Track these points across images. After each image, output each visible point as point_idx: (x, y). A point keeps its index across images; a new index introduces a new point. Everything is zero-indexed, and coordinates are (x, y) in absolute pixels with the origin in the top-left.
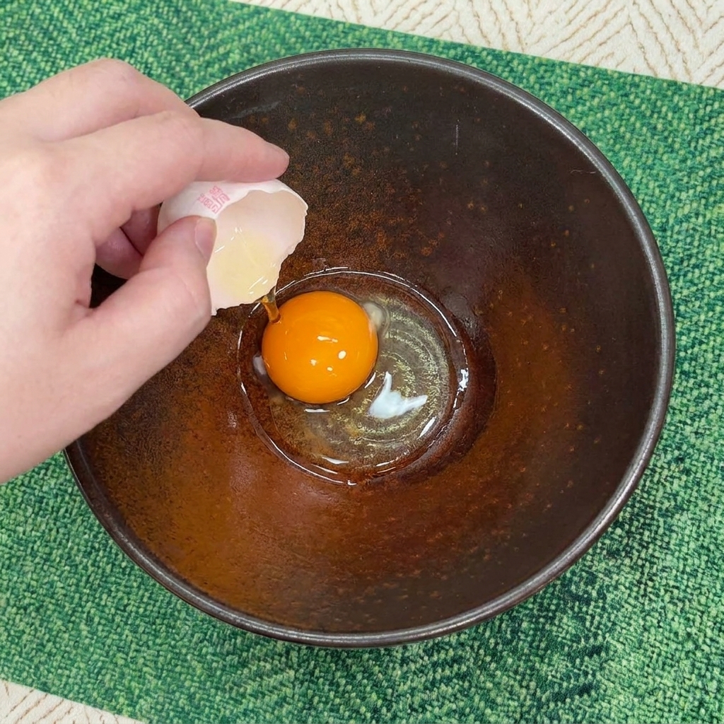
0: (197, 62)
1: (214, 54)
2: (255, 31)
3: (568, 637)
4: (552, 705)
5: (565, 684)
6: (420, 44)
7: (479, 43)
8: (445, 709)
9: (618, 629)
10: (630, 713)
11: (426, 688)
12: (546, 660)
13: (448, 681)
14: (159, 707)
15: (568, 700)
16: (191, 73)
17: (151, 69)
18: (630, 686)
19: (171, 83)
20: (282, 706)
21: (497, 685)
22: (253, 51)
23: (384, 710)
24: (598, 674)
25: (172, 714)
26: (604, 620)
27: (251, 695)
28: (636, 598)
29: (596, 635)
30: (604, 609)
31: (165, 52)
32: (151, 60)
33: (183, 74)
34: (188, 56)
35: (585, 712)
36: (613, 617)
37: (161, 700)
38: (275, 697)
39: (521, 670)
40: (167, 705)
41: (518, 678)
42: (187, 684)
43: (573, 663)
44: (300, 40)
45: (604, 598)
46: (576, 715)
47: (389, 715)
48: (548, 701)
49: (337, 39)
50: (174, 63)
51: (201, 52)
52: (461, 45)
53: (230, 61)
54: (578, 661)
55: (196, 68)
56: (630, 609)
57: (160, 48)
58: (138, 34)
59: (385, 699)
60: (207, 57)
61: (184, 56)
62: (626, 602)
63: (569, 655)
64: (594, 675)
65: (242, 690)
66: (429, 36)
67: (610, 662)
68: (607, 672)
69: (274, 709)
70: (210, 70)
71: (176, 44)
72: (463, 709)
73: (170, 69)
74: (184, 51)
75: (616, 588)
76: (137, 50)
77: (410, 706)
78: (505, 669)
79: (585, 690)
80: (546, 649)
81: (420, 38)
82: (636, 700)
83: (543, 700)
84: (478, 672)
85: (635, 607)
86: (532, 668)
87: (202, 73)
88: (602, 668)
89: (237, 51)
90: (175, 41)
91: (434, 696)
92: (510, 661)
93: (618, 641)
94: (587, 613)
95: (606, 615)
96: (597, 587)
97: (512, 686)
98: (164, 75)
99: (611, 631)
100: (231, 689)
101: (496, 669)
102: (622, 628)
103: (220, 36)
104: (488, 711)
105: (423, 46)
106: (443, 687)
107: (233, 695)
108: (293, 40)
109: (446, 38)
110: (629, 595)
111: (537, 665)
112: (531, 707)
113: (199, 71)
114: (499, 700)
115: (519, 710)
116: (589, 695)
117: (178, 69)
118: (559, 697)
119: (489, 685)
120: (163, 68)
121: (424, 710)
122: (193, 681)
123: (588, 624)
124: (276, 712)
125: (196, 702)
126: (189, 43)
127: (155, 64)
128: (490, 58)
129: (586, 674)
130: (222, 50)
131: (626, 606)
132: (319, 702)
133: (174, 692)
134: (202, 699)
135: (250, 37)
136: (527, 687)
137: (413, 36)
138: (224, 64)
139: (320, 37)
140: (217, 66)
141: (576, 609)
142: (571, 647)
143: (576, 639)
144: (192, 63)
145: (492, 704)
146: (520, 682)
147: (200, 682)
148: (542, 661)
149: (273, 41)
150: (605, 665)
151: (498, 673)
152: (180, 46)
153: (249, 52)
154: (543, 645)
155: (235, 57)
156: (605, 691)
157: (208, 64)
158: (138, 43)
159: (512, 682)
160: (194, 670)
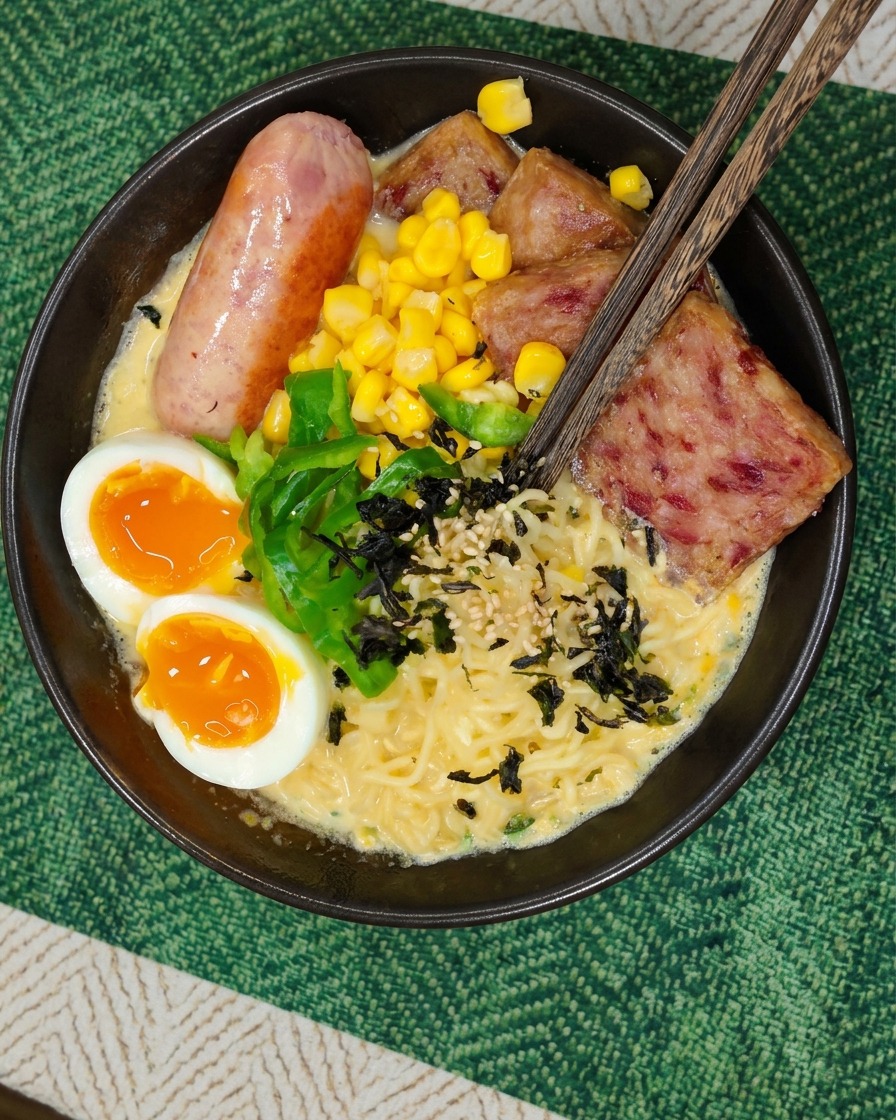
0: (229, 53)
1: (251, 41)
2: (303, 10)
3: (698, 870)
4: (675, 958)
5: (692, 932)
6: (518, 29)
7: (596, 30)
8: (542, 960)
9: (762, 861)
10: (772, 972)
11: (519, 933)
12: (670, 900)
13: (547, 924)
14: (190, 948)
15: (695, 953)
16: (221, 67)
17: (169, 61)
18: (773, 937)
19: (195, 81)
20: (340, 952)
21: (607, 930)
22: (300, 37)
23: (467, 960)
24: (733, 921)
25: (205, 958)
26: (744, 849)
27: (302, 937)
28: (786, 822)
29: (732, 869)
30: (744, 835)
31: (187, 38)
32: (170, 47)
33: (211, 68)
34: (217, 45)
35: (716, 968)
36: (755, 846)
37: (193, 938)
38: (332, 940)
39: (638, 911)
40: (199, 948)
41: (634, 921)
42: (225, 919)
43: (704, 904)
44: (361, 23)
45: (746, 820)
46: (704, 972)
47: (473, 966)
48: (670, 953)
49: (410, 22)
50: (199, 54)
51: (233, 39)
52: (572, 32)
53: (271, 51)
54: (709, 901)
55: (227, 61)
56: (778, 836)
57: (181, 32)
58: (153, 13)
59: (468, 947)
60: (241, 45)
61: (212, 43)
62: (774, 826)
63: (696, 894)
64: (728, 922)
65: (291, 930)
66: (530, 18)
67: (750, 906)
68: (745, 917)
69: (331, 955)
70: (244, 63)
71: (202, 28)
72: (565, 961)
73: (194, 60)
74: (211, 38)
75: (761, 807)
76: (152, 34)
77: (500, 957)
78: (617, 909)
79: (716, 940)
80: (669, 886)
81: (518, 22)
82: (780, 955)
83: (664, 952)
84: (584, 914)
85: (784, 832)
86: (652, 910)
87: (235, 67)
88: (739, 914)
89: (280, 38)
90: (199, 23)
91: (529, 942)
92: (624, 900)
93: (760, 877)
94: (722, 839)
95: (747, 842)
96: (737, 805)
97: (626, 934)
98: (187, 69)
99: (753, 863)
100: (278, 928)
101: (607, 911)
102: (767, 861)
103: (258, 17)
104: (596, 964)
105: (523, 33)
106: (541, 932)
107: (281, 936)
108: (352, 23)
109: (552, 22)
110: (777, 818)
111: (659, 905)
112: (648, 961)
113: (231, 65)
114: (609, 950)
115: (633, 963)
116: (722, 947)
117: (204, 61)
118: (683, 949)
119: (597, 930)
120: (185, 60)
121: (517, 962)
122: (230, 916)
123: (723, 855)
124: (334, 959)
125: (235, 943)
126: (218, 26)
127: (176, 54)
128: (609, 51)
129: (718, 919)
130: (260, 36)
131: (773, 831)
132: (387, 947)
133: (207, 931)
134: (241, 940)
135: (297, 18)
136: (645, 935)
137: (509, 19)
138: (262, 55)
139: (387, 19)
140: (253, 59)
141: (709, 834)
142: (700, 883)
143: (709, 872)
144: (222, 53)
145: (602, 957)
146: (637, 927)
147: (239, 918)
148: (665, 902)
149: (327, 25)
150: (743, 909)
151: (610, 915)
152: (206, 30)
153: (295, 40)
154: (666, 880)
155: (278, 45)
156: (741, 942)
157: (243, 54)
158: (153, 25)
159: (625, 928)
160: (232, 903)
